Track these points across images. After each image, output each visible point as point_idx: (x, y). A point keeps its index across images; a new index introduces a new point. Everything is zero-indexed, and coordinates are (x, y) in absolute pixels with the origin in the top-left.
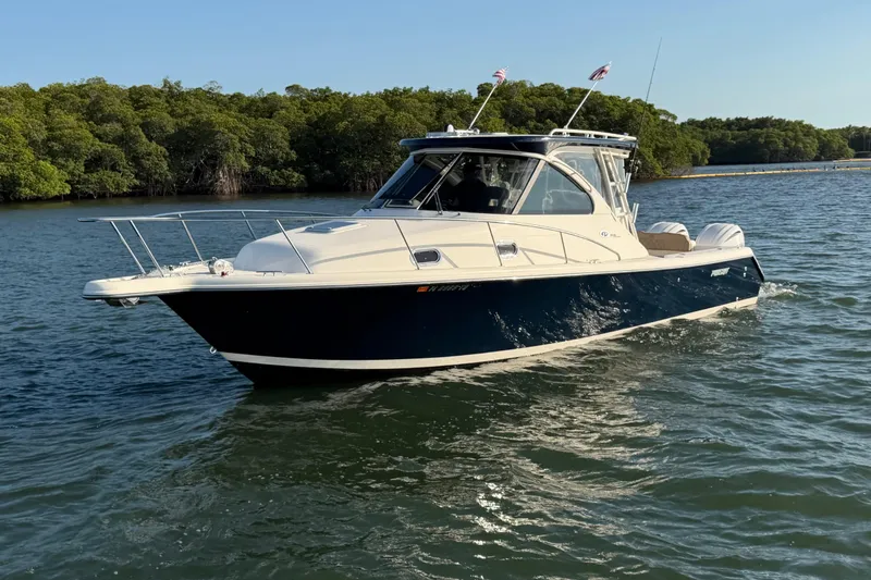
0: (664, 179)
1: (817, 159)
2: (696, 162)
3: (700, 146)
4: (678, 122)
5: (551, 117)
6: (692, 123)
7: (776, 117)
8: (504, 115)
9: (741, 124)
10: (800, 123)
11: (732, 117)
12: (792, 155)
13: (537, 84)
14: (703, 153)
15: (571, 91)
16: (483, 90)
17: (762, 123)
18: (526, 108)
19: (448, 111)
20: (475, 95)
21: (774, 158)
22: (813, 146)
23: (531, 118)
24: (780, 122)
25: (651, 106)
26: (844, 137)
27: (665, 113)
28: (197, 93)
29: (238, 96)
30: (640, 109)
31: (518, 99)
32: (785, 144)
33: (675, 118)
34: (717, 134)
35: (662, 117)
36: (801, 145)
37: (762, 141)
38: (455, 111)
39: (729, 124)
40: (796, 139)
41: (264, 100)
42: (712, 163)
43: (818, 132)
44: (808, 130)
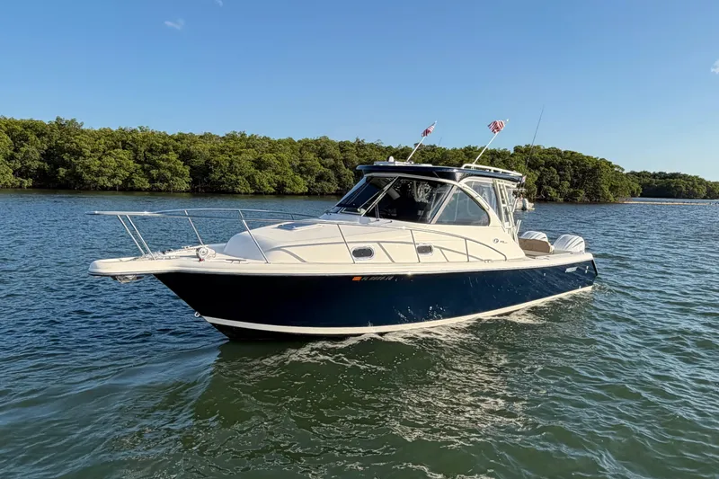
0: (614, 203)
1: (705, 198)
2: (633, 195)
3: (636, 186)
4: (625, 172)
5: (553, 165)
6: (633, 173)
7: (683, 173)
8: (530, 165)
9: (662, 176)
10: (696, 177)
11: (657, 172)
12: (691, 195)
13: (547, 147)
14: (638, 190)
15: (565, 152)
16: (517, 149)
17: (674, 176)
18: (540, 160)
19: (497, 159)
20: (512, 152)
21: (679, 195)
22: (703, 191)
23: (542, 166)
24: (685, 176)
25: (610, 163)
27: (618, 167)
28: (372, 146)
29: (390, 148)
30: (604, 164)
31: (536, 155)
32: (687, 188)
33: (623, 170)
34: (647, 180)
35: (616, 169)
36: (696, 190)
37: (673, 186)
38: (501, 160)
39: (654, 175)
40: (693, 186)
41: (402, 150)
42: (642, 196)
43: (707, 183)
44: (701, 182)
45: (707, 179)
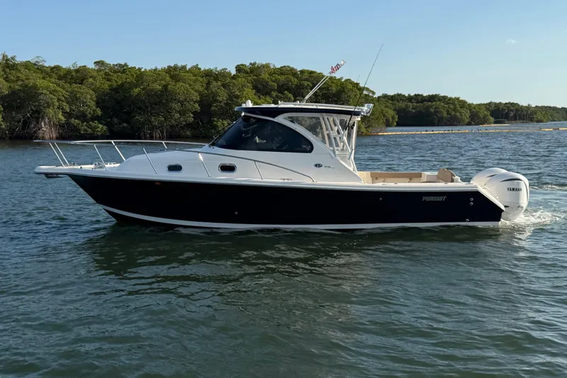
0: (366, 135)
1: (469, 124)
2: (388, 124)
3: (391, 113)
4: (376, 96)
5: (289, 90)
6: (385, 96)
7: (442, 95)
8: (255, 87)
9: (418, 99)
10: (458, 99)
12: (453, 121)
13: (278, 66)
14: (393, 118)
15: (302, 72)
16: (239, 69)
17: (432, 98)
18: (271, 83)
19: (214, 83)
20: (233, 72)
21: (439, 122)
22: (466, 115)
23: (274, 90)
24: (445, 97)
25: (357, 84)
26: (488, 109)
27: (367, 89)
28: (27, 65)
29: (57, 68)
30: (350, 86)
31: (265, 76)
32: (448, 114)
33: (374, 93)
34: (402, 105)
35: (365, 92)
36: (458, 114)
37: (432, 110)
38: (220, 83)
39: (410, 99)
40: (455, 110)
41: (77, 71)
42: (399, 125)
43: (470, 105)
44: (463, 104)
45: (469, 101)
